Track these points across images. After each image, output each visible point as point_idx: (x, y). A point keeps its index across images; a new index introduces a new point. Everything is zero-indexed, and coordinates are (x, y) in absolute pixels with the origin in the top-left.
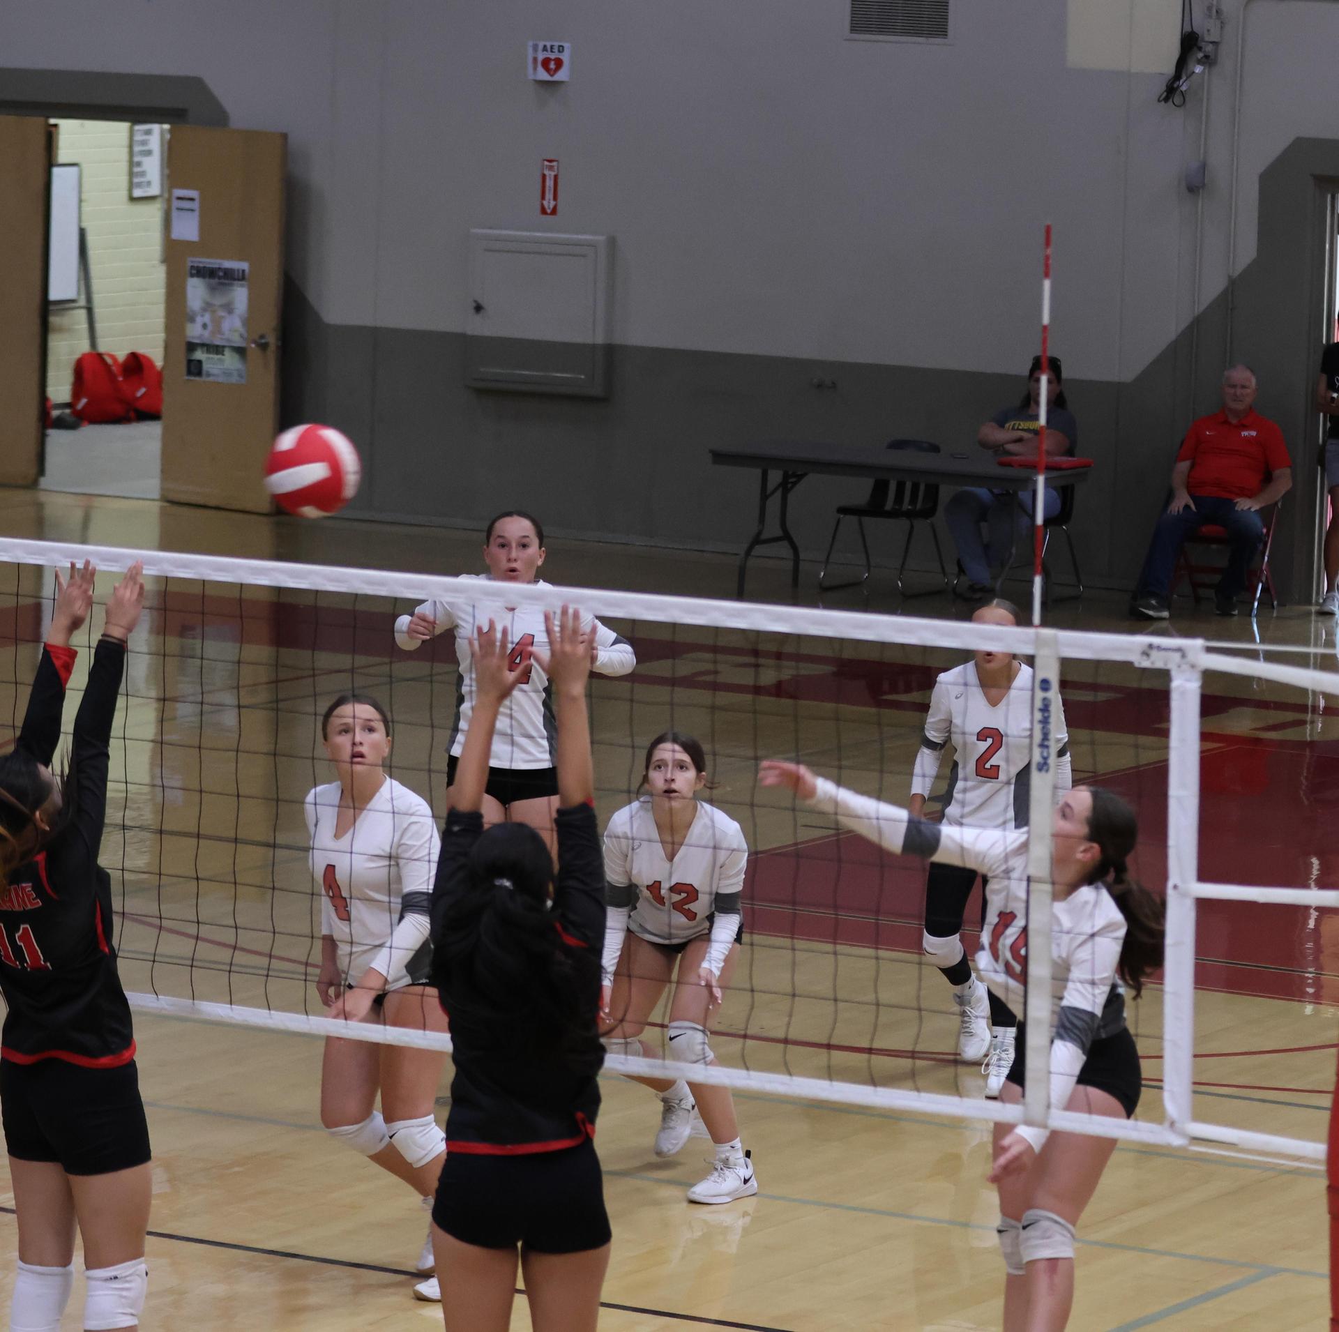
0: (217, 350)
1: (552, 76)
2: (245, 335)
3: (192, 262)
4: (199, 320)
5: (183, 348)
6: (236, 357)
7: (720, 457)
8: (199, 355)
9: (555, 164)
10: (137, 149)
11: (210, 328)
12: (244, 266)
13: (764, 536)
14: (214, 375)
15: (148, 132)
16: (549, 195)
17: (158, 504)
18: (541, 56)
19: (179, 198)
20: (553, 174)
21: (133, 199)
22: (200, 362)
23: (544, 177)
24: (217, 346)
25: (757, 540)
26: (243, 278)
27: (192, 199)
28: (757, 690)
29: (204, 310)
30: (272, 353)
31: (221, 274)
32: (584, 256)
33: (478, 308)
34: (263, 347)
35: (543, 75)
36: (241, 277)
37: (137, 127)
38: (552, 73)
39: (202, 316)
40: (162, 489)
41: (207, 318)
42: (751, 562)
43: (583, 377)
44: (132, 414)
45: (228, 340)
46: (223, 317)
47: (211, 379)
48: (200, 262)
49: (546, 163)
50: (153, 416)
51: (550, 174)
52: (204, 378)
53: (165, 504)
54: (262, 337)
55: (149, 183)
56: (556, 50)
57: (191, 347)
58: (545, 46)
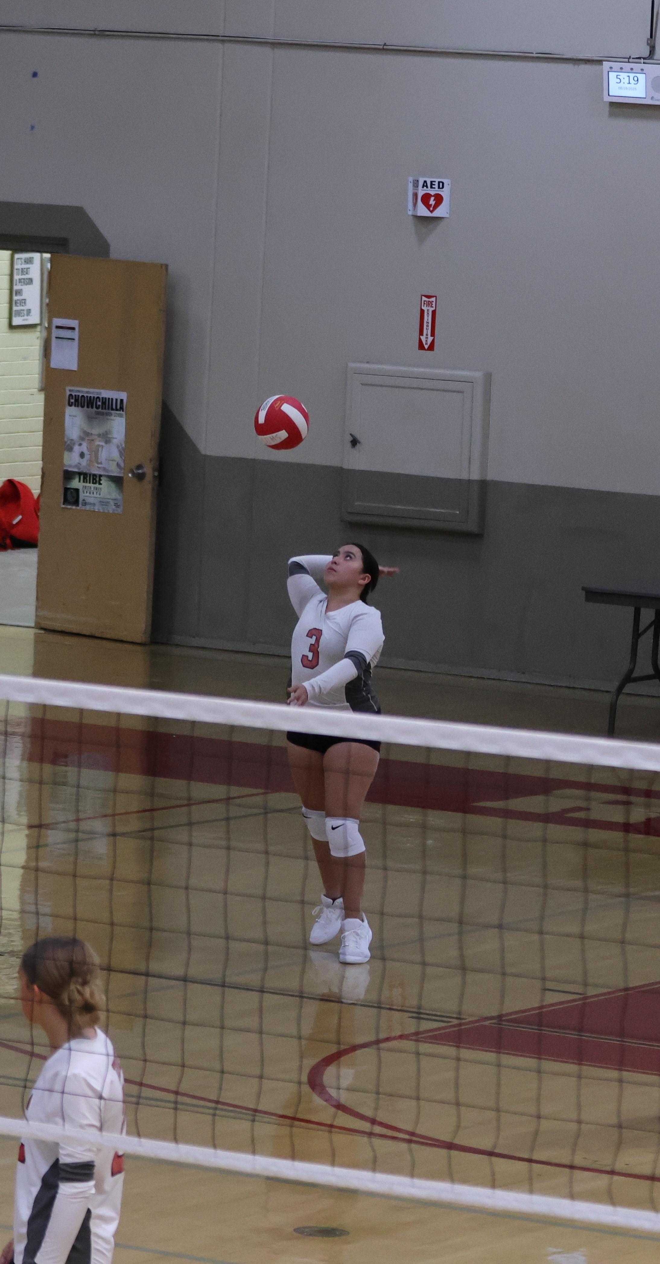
0: (96, 479)
1: (432, 212)
2: (122, 465)
3: (70, 391)
4: (76, 448)
5: (61, 476)
6: (113, 486)
7: (593, 595)
8: (76, 483)
9: (433, 299)
10: (16, 277)
11: (87, 457)
12: (123, 396)
13: (635, 675)
14: (90, 504)
15: (29, 261)
16: (427, 330)
17: (32, 632)
18: (421, 192)
19: (57, 327)
20: (431, 309)
21: (11, 327)
22: (77, 490)
23: (422, 312)
24: (94, 475)
25: (629, 678)
26: (121, 408)
27: (73, 329)
28: (627, 828)
29: (82, 439)
30: (148, 485)
31: (99, 403)
32: (462, 392)
33: (354, 442)
34: (140, 477)
35: (422, 211)
36: (118, 407)
37: (17, 256)
38: (431, 209)
39: (80, 445)
40: (37, 616)
41: (84, 448)
42: (622, 699)
43: (458, 512)
44: (8, 541)
45: (105, 469)
46: (99, 445)
47: (88, 508)
48: (79, 391)
49: (424, 298)
50: (30, 543)
51: (427, 309)
52: (80, 507)
53: (42, 632)
54: (139, 467)
55: (29, 311)
56: (436, 186)
57: (68, 475)
58: (425, 182)
